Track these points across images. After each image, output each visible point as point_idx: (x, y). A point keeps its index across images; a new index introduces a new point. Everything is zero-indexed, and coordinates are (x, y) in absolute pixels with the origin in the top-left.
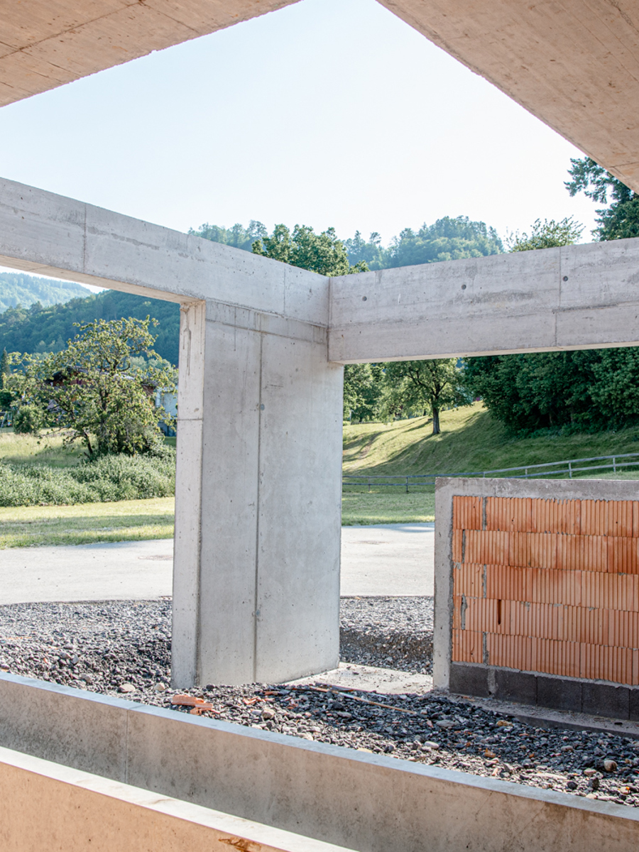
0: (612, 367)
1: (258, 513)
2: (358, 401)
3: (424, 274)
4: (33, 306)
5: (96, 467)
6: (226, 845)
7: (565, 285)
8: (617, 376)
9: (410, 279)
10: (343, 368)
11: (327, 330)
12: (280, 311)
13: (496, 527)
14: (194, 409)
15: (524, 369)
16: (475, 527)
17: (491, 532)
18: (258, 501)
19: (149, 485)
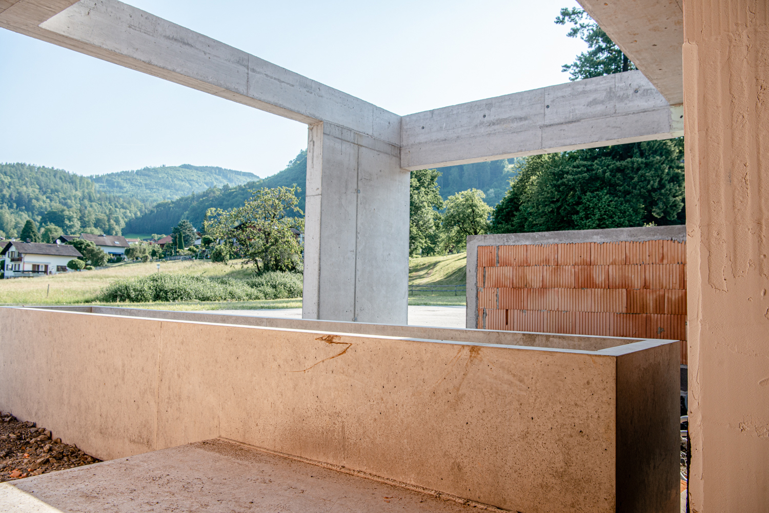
0: (585, 217)
1: (356, 257)
2: (426, 242)
3: (460, 110)
4: (224, 186)
5: (262, 278)
6: (319, 341)
7: (547, 111)
8: (588, 222)
9: (451, 113)
10: (410, 173)
11: (400, 148)
12: (370, 133)
13: (505, 264)
14: (316, 189)
15: (530, 219)
16: (492, 265)
17: (501, 267)
18: (356, 250)
19: (295, 290)
